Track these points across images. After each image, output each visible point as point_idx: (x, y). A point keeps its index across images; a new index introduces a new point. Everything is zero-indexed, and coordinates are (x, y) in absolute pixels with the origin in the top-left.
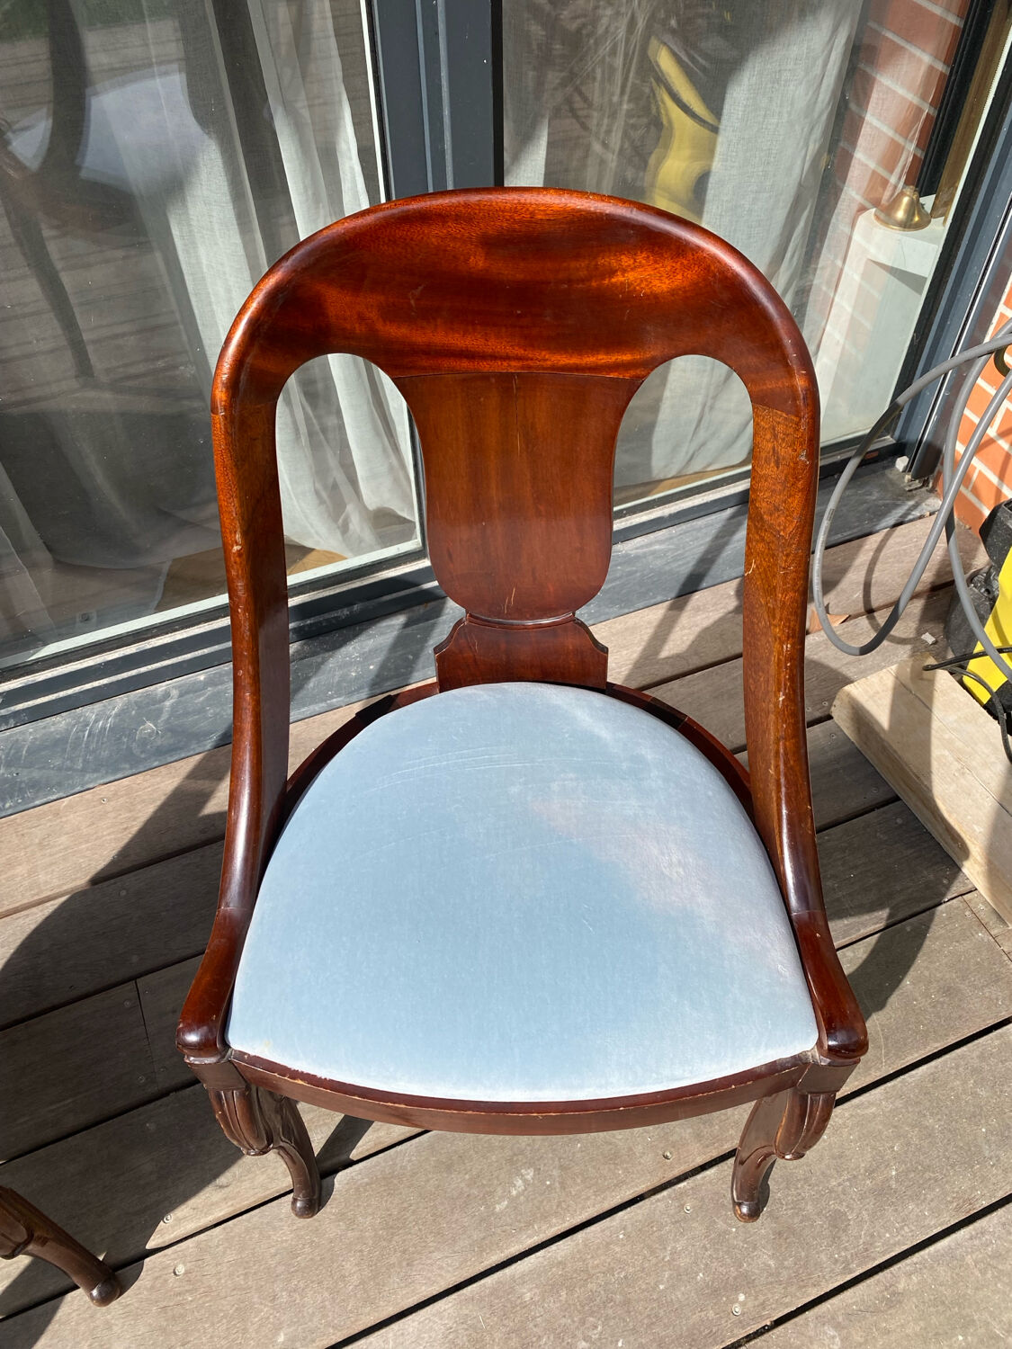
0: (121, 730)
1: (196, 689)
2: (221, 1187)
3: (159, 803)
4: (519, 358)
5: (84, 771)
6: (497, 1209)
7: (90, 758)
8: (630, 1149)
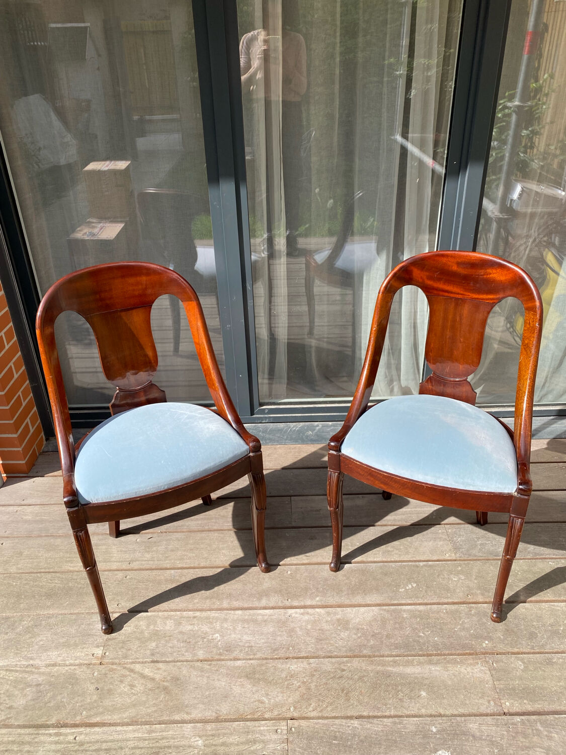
0: (300, 431)
1: (328, 426)
2: (307, 556)
3: (308, 453)
4: (462, 294)
5: (286, 439)
6: (400, 590)
7: (289, 436)
8: (454, 590)
